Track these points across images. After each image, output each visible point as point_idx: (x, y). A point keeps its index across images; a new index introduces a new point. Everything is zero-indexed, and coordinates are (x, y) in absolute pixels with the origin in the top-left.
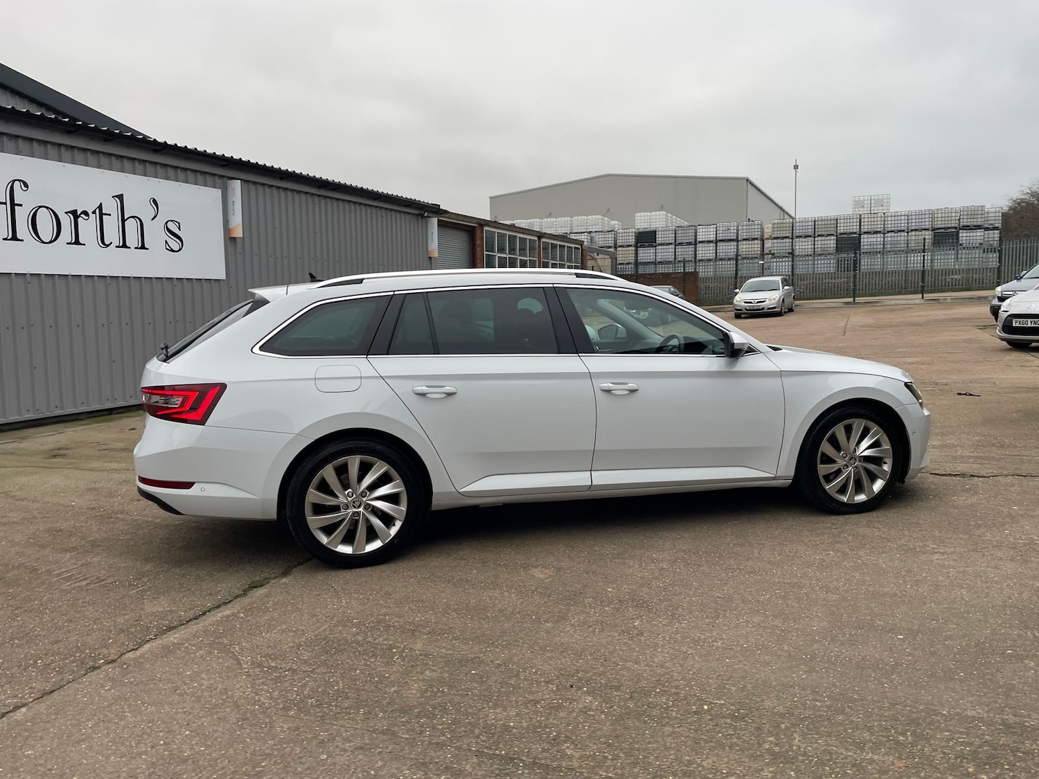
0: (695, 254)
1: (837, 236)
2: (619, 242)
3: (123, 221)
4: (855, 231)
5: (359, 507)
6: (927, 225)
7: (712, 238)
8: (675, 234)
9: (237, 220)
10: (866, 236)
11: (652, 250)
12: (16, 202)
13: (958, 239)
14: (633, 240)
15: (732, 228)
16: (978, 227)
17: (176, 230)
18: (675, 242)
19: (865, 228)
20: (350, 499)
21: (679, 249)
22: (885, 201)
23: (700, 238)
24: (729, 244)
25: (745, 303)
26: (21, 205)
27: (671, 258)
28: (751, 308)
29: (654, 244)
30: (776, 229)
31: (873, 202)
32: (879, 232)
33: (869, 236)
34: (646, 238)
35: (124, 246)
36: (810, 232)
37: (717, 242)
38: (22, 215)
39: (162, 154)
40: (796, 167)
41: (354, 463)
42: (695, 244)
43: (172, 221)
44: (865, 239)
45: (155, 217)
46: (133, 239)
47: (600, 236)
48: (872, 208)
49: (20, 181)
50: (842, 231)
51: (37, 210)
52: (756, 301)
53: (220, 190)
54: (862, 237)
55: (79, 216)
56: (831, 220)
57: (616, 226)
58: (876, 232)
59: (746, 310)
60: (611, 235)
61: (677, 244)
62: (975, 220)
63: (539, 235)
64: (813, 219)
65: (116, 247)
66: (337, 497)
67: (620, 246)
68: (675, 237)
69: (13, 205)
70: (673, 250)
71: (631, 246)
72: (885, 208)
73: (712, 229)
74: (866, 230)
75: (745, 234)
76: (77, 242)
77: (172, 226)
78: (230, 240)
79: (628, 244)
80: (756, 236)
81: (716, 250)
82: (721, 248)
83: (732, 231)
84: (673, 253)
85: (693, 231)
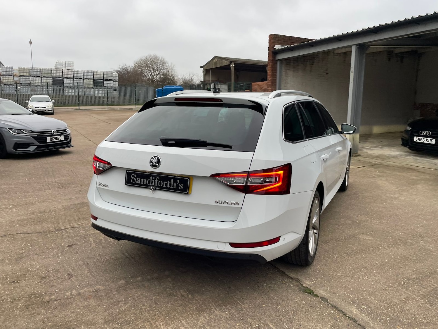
1: (52, 78)
4: (60, 76)
6: (91, 77)
10: (66, 79)
13: (103, 84)
16: (111, 80)
19: (65, 76)
22: (72, 64)
25: (35, 107)
28: (39, 110)
30: (21, 71)
31: (66, 64)
32: (72, 78)
33: (67, 79)
36: (39, 74)
40: (31, 43)
44: (66, 81)
48: (66, 67)
50: (55, 76)
52: (41, 107)
54: (64, 79)
56: (49, 70)
58: (70, 78)
59: (36, 111)
62: (110, 77)
64: (40, 69)
72: (72, 67)
74: (66, 77)
80: (11, 74)
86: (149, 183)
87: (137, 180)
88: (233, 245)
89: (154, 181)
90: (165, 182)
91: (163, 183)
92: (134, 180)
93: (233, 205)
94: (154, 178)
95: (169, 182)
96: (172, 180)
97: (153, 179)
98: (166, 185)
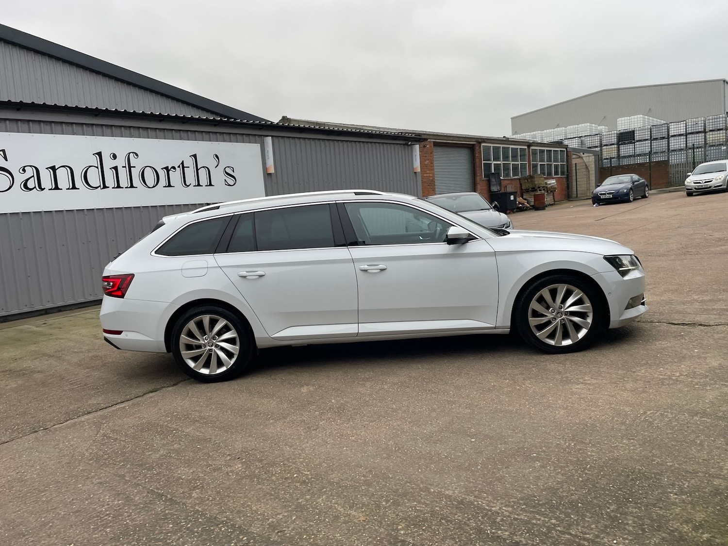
0: (669, 146)
2: (604, 142)
3: (197, 170)
5: (212, 346)
7: (683, 131)
8: (651, 132)
9: (270, 162)
11: (631, 146)
12: (131, 166)
14: (615, 140)
15: (700, 122)
17: (231, 173)
20: (206, 341)
21: (654, 143)
23: (672, 133)
24: (698, 135)
25: (694, 183)
26: (135, 167)
27: (648, 151)
28: (700, 187)
29: (633, 141)
34: (626, 137)
35: (199, 185)
37: (686, 135)
38: (136, 173)
39: (219, 127)
41: (206, 319)
42: (668, 138)
43: (228, 167)
45: (217, 166)
46: (204, 180)
47: (588, 139)
49: (133, 153)
51: (144, 169)
52: (704, 181)
53: (259, 145)
55: (170, 170)
57: (603, 130)
59: (695, 189)
60: (597, 138)
61: (652, 139)
63: (528, 144)
65: (194, 186)
66: (199, 340)
67: (605, 145)
68: (651, 134)
69: (130, 167)
70: (649, 145)
71: (613, 144)
73: (682, 125)
75: (711, 126)
76: (169, 186)
77: (228, 170)
78: (267, 175)
79: (611, 143)
80: (721, 127)
81: (686, 141)
82: (691, 139)
83: (700, 125)
84: (649, 147)
85: (666, 128)
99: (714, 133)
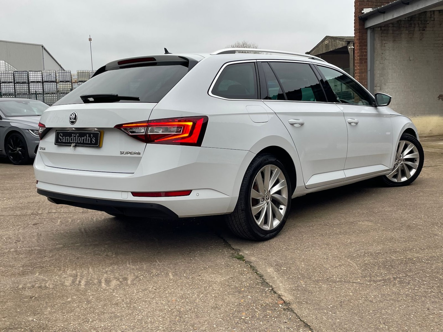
0: (29, 90)
7: (40, 79)
8: (14, 76)
15: (52, 74)
18: (14, 81)
21: (17, 86)
23: (31, 79)
24: (51, 84)
27: (12, 91)
30: (80, 76)
37: (43, 82)
40: (90, 40)
42: (29, 83)
68: (14, 78)
70: (13, 87)
73: (39, 74)
75: (61, 78)
80: (68, 80)
81: (43, 87)
82: (46, 86)
83: (53, 76)
84: (13, 89)
85: (26, 75)
86: (71, 141)
87: (63, 139)
88: (135, 194)
89: (75, 138)
90: (82, 138)
91: (81, 139)
92: (61, 140)
93: (135, 155)
94: (75, 135)
95: (85, 137)
96: (88, 135)
97: (74, 137)
98: (84, 140)
99: (63, 83)
